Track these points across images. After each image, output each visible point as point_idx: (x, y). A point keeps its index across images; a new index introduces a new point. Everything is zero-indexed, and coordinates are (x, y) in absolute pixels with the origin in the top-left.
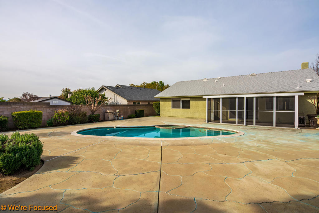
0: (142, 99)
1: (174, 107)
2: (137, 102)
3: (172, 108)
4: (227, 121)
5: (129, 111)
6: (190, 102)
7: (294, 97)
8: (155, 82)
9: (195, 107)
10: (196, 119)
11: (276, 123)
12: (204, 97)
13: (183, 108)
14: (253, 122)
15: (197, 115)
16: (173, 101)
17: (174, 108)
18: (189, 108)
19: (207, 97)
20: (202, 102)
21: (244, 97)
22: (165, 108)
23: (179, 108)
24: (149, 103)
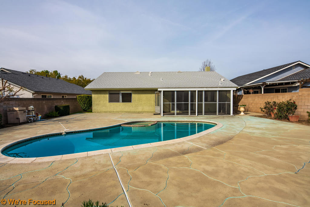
0: (55, 91)
1: (111, 100)
2: (47, 95)
3: (109, 102)
4: (170, 113)
5: (45, 107)
6: (132, 95)
7: (230, 91)
8: (47, 72)
9: (137, 101)
10: (139, 113)
11: (205, 112)
12: (159, 90)
13: (123, 101)
14: (188, 113)
15: (140, 109)
16: (110, 94)
17: (111, 102)
18: (130, 101)
19: (162, 90)
20: (145, 95)
21: (196, 91)
22: (100, 101)
23: (118, 101)
24: (63, 97)
